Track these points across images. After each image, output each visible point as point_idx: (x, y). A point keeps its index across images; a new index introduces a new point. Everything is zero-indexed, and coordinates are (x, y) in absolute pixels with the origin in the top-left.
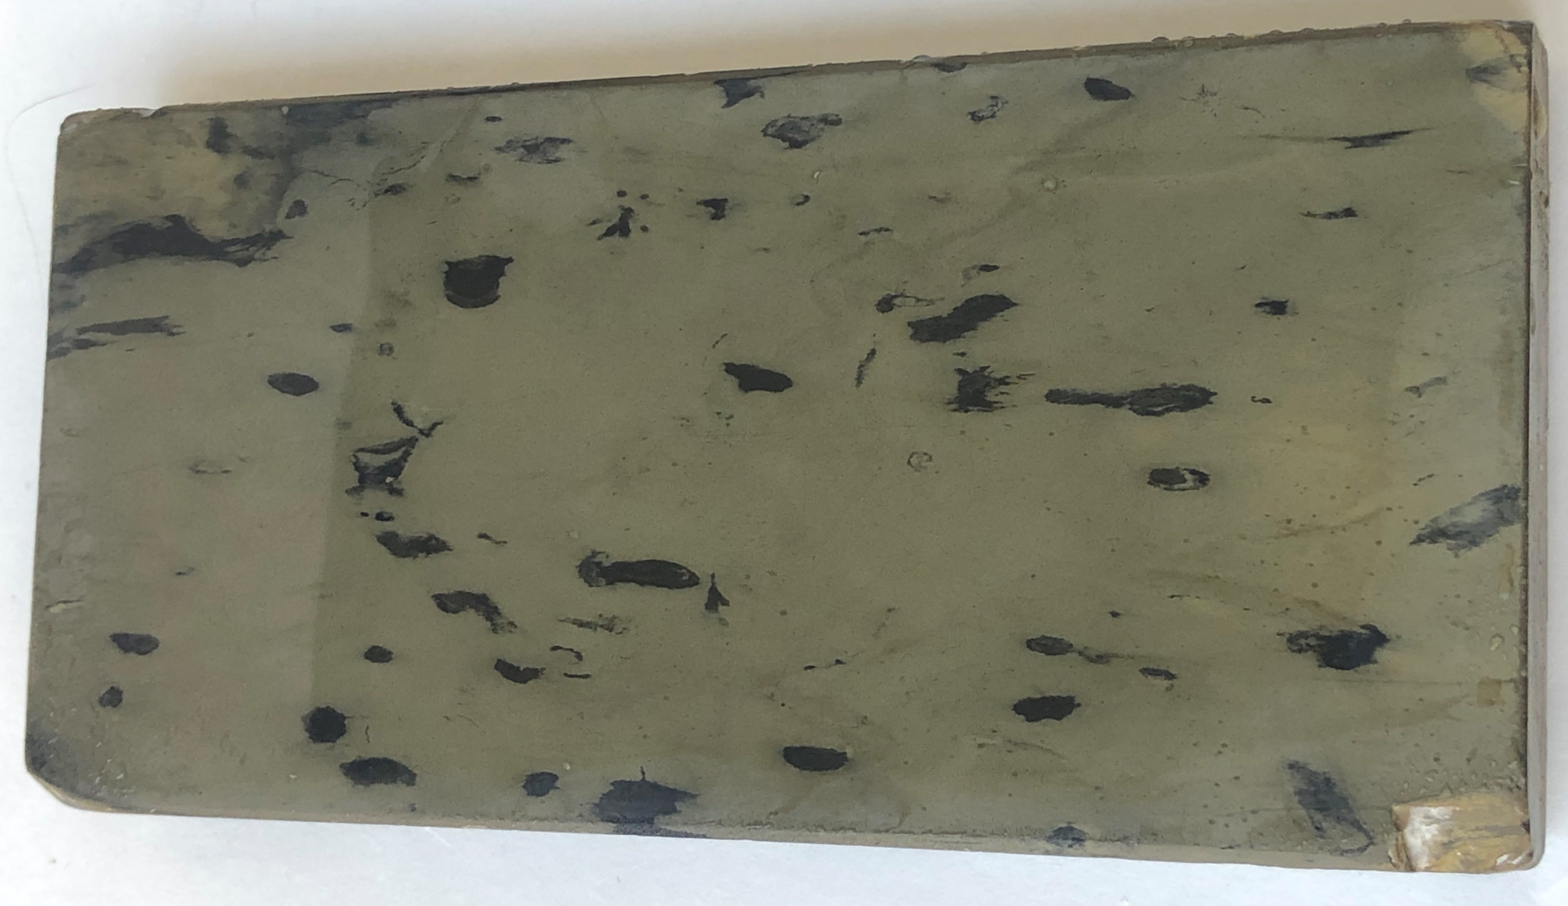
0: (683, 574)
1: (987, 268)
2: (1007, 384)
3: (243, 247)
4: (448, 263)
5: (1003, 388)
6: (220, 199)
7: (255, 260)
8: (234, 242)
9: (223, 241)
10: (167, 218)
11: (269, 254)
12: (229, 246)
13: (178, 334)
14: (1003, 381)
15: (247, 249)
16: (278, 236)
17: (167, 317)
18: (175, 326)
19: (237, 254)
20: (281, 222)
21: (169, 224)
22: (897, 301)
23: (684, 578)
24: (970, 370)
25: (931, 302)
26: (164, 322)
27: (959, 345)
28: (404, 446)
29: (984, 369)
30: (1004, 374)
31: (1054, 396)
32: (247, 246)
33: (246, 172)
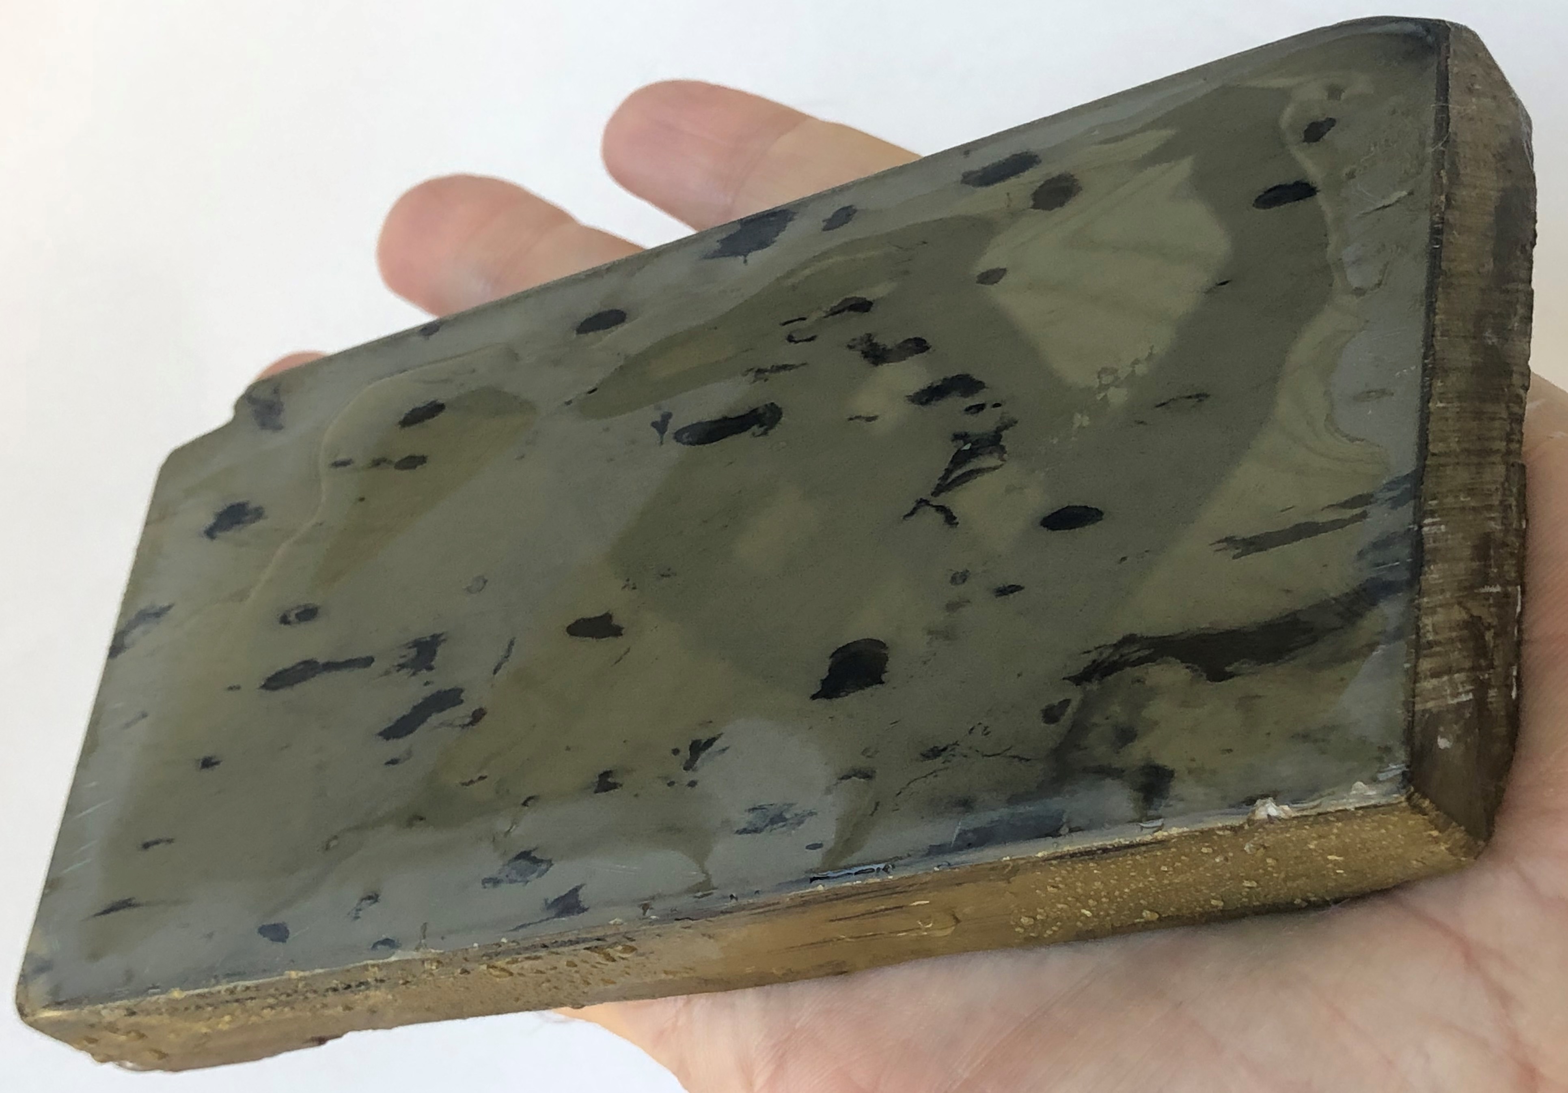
0: (688, 437)
1: (394, 762)
2: (399, 665)
3: (1126, 658)
4: (882, 683)
5: (402, 661)
6: (1158, 709)
7: (1111, 646)
8: (1140, 661)
9: (1154, 661)
10: (1231, 675)
11: (1093, 656)
12: (1146, 656)
13: (1219, 542)
14: (401, 666)
15: (1122, 656)
16: (1080, 679)
17: (1234, 557)
18: (1225, 549)
19: (1136, 649)
20: (1075, 695)
21: (1228, 669)
22: (468, 720)
23: (687, 434)
24: (424, 671)
25: (442, 724)
26: (1239, 551)
27: (428, 691)
28: (949, 484)
29: (414, 674)
30: (402, 672)
31: (368, 661)
32: (1123, 659)
33: (1121, 748)
